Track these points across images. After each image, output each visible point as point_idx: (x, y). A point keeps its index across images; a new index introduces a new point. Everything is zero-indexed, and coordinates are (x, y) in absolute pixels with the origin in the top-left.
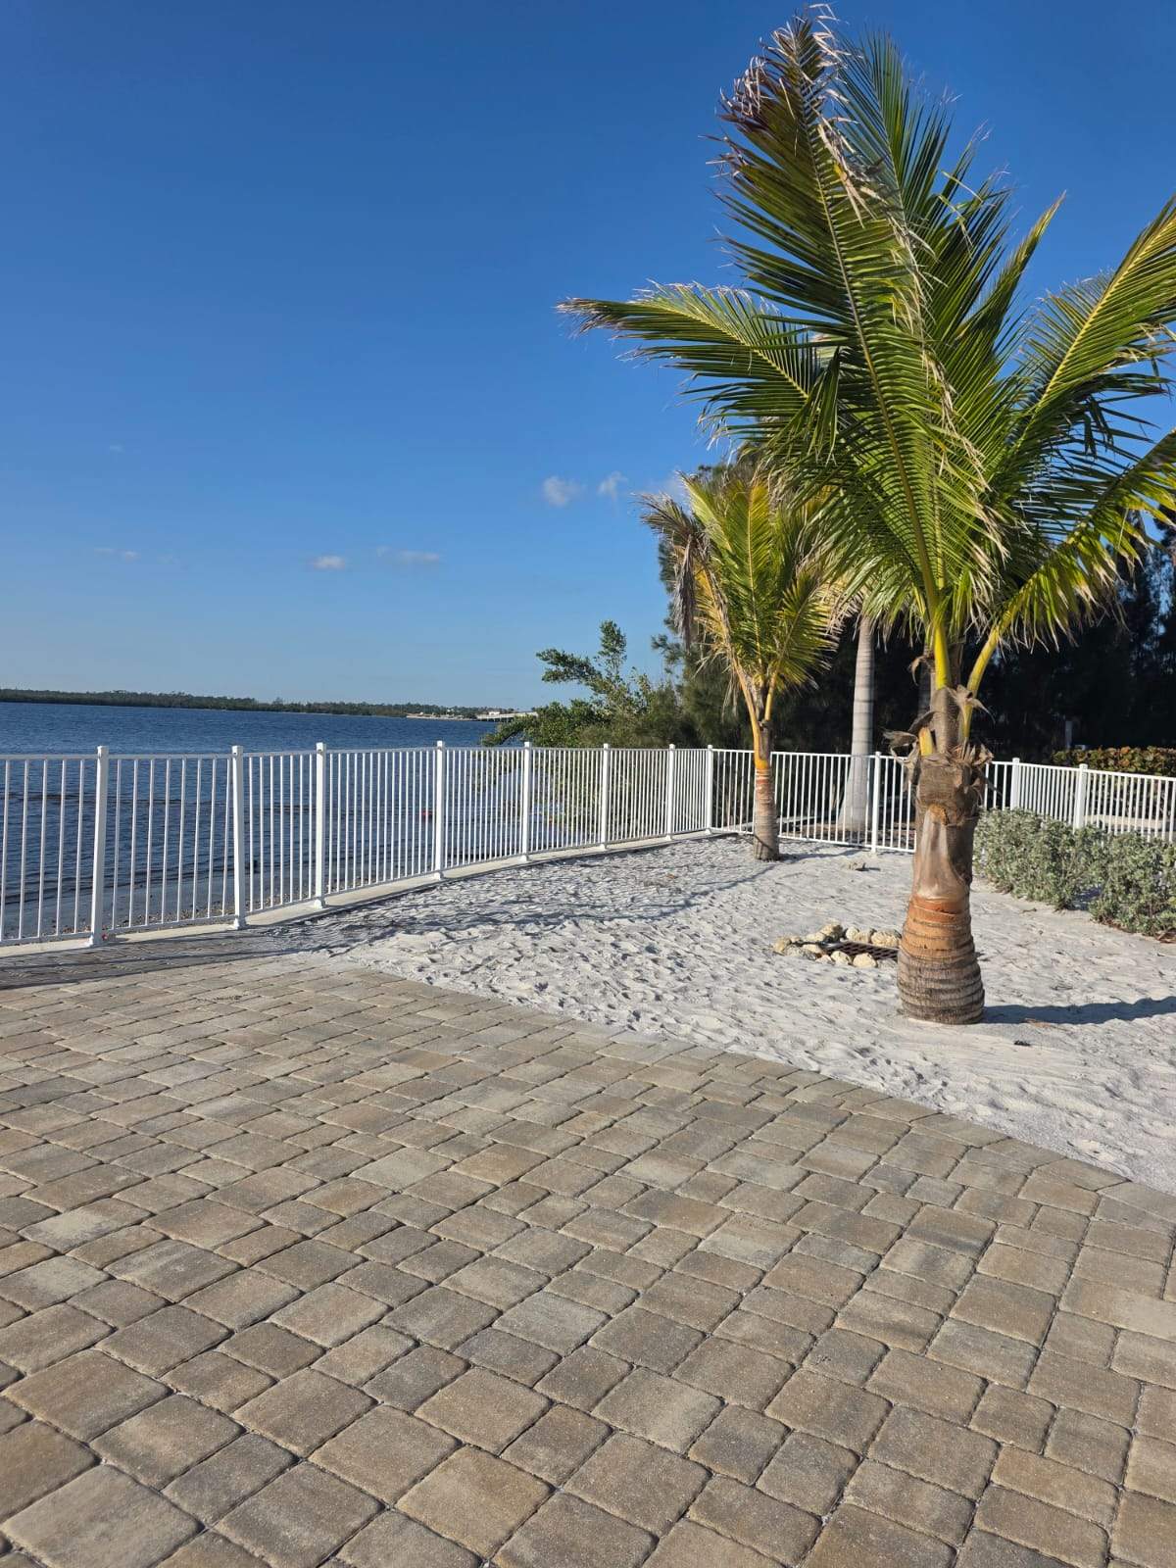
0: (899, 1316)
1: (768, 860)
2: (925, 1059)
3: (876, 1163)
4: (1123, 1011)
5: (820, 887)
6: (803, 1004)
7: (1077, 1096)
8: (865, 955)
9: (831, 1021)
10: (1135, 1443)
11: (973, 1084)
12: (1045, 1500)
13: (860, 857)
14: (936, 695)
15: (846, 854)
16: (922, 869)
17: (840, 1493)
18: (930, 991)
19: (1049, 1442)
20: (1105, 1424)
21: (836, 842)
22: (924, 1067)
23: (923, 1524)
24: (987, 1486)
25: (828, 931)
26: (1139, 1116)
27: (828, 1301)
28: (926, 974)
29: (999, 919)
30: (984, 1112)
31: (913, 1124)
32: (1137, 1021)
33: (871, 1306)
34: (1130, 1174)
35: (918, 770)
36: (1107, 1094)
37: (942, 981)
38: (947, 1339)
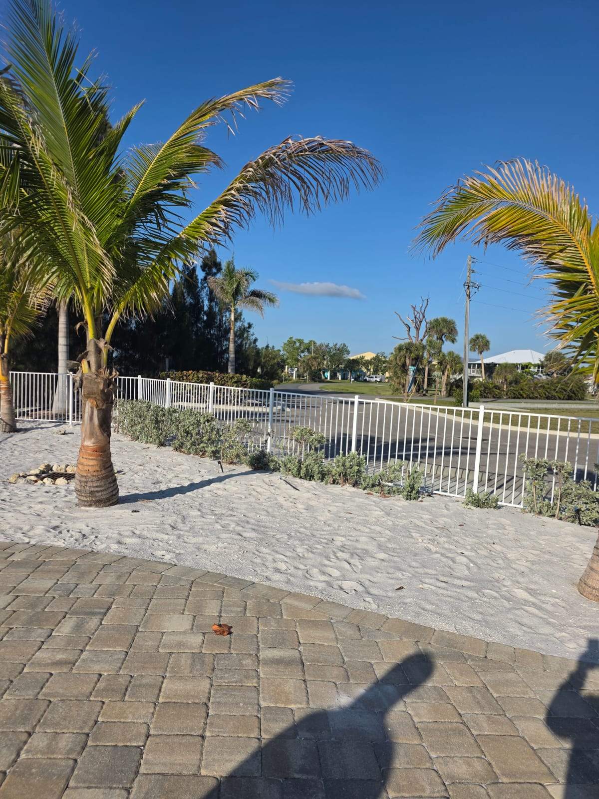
0: (60, 656)
1: (9, 432)
2: (88, 526)
3: (56, 583)
4: (182, 490)
5: (39, 445)
6: (24, 509)
7: (157, 531)
8: (61, 479)
9: (39, 515)
10: (165, 681)
11: (110, 535)
12: (123, 720)
13: (63, 428)
14: (89, 342)
15: (55, 426)
16: (86, 431)
17: (18, 755)
18: (92, 492)
19: (127, 694)
20: (153, 677)
21: (50, 420)
22: (86, 530)
23: (61, 754)
24: (96, 724)
25: (42, 467)
26: (183, 536)
27: (21, 660)
28: (89, 484)
29: (131, 453)
30: (115, 547)
31: (78, 560)
32: (188, 493)
33: (45, 656)
34: (176, 562)
35: (81, 381)
36: (171, 528)
37: (97, 487)
38: (84, 661)
